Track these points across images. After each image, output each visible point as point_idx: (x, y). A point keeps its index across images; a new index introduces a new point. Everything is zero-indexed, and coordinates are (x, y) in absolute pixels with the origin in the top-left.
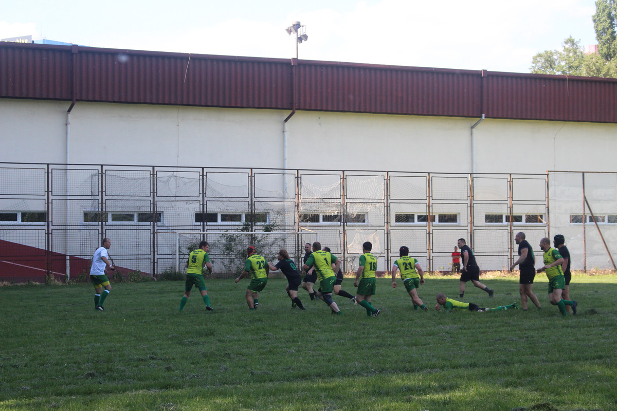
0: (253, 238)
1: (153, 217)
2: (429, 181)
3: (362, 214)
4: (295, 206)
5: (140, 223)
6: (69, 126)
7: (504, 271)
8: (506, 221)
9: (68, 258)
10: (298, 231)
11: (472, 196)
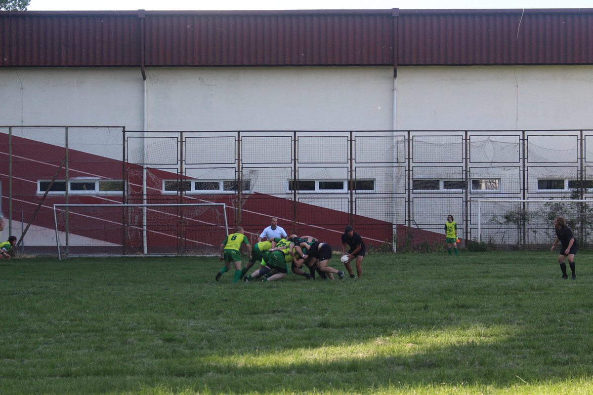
6: (395, 91)
9: (394, 226)
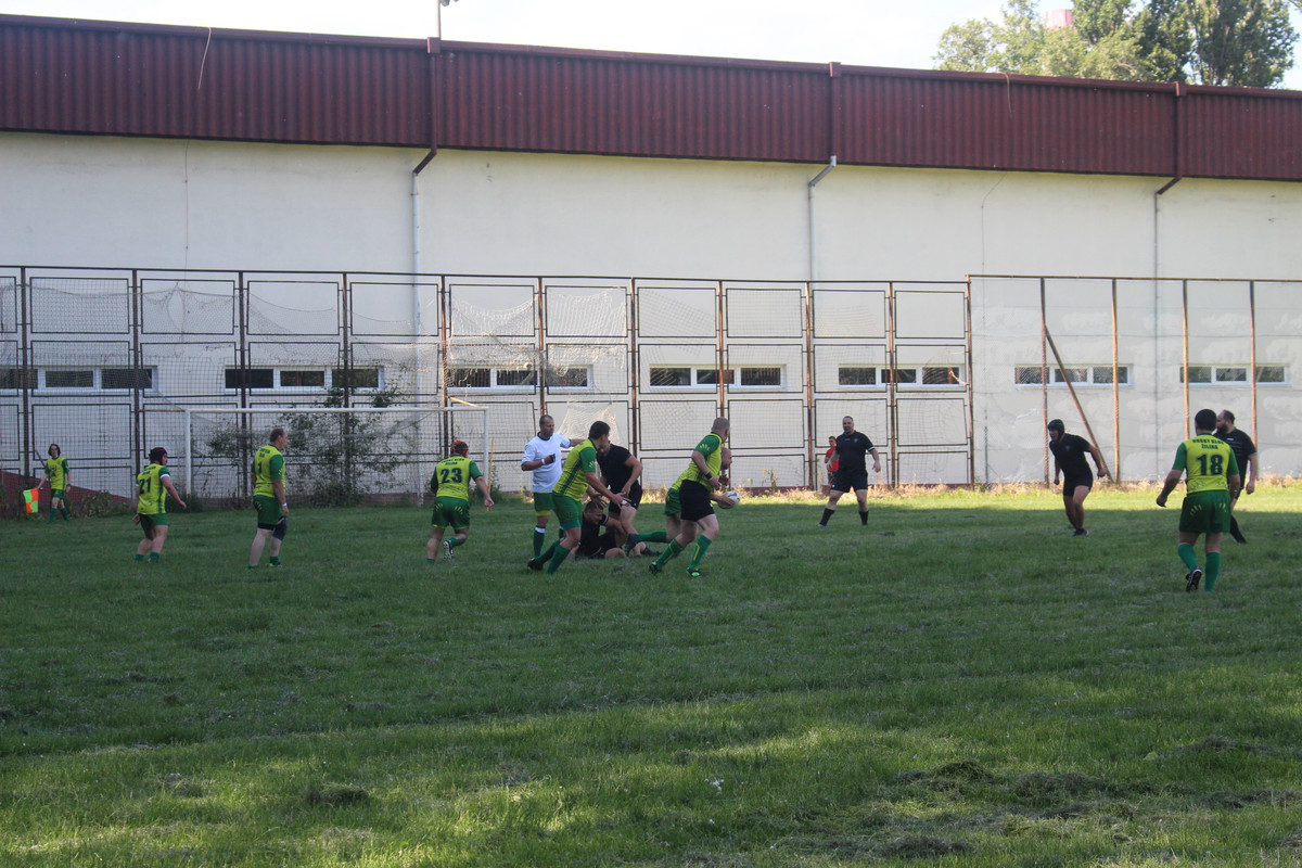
0: (349, 421)
1: (135, 377)
2: (721, 298)
3: (580, 368)
4: (439, 352)
5: (107, 390)
7: (878, 486)
8: (883, 381)
10: (446, 405)
11: (811, 329)
